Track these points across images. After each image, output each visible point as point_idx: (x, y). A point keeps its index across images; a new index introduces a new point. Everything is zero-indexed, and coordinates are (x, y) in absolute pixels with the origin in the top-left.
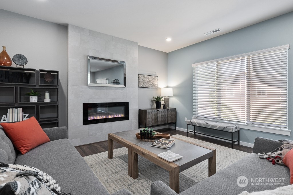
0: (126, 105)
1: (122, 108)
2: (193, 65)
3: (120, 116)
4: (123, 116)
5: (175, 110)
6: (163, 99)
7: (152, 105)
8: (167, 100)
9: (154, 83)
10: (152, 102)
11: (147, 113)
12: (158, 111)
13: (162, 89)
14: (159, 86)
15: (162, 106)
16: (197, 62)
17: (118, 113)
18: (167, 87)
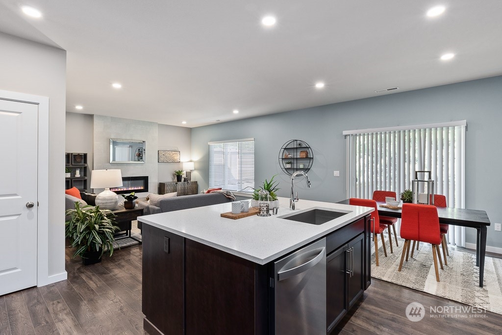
0: (145, 180)
1: (142, 182)
2: (209, 143)
3: (139, 188)
4: (142, 188)
5: (196, 183)
6: (184, 172)
7: (173, 179)
8: (189, 174)
9: (176, 158)
10: (174, 176)
11: (166, 186)
12: (176, 183)
13: (184, 163)
14: (181, 161)
15: (183, 180)
16: (212, 141)
17: (137, 186)
18: (191, 161)
